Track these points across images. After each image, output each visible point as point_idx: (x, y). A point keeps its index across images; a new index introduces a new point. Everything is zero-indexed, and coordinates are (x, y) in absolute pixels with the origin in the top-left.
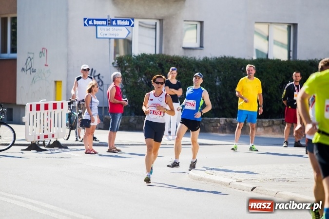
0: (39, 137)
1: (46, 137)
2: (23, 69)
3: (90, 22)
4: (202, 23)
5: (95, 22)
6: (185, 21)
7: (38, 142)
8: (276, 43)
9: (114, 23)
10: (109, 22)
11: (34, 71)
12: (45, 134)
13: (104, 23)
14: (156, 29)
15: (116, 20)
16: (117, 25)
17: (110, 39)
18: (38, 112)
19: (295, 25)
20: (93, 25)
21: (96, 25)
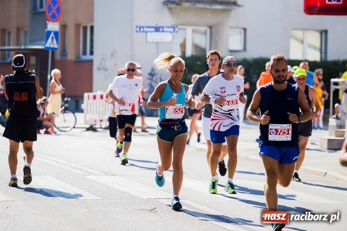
0: (95, 121)
1: (101, 121)
2: (98, 69)
3: (142, 29)
4: (245, 30)
5: (146, 29)
6: (231, 28)
7: (95, 125)
8: (310, 46)
9: (161, 29)
10: (157, 29)
11: (106, 70)
12: (101, 118)
13: (153, 29)
14: (205, 34)
15: (163, 27)
16: (163, 31)
17: (157, 43)
18: (95, 101)
19: (326, 32)
20: (144, 31)
21: (146, 32)
